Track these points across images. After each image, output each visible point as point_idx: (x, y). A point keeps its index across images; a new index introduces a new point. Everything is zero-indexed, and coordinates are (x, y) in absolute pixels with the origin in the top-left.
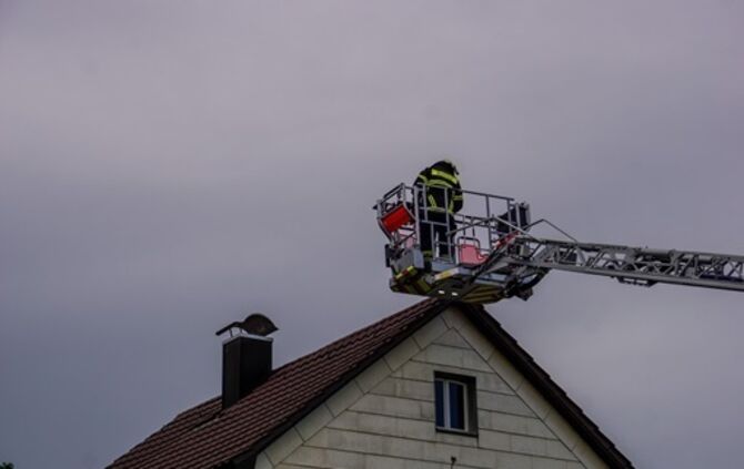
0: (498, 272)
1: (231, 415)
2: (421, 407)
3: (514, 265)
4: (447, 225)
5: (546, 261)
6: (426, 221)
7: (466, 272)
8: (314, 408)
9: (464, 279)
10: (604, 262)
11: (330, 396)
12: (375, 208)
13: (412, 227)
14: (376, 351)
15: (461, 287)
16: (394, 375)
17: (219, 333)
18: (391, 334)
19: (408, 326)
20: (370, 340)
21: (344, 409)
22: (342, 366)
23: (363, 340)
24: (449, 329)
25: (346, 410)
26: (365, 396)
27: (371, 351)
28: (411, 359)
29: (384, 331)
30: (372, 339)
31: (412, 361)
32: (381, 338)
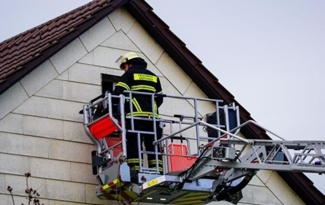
0: (205, 177)
3: (221, 169)
4: (155, 133)
5: (253, 162)
6: (133, 131)
10: (311, 157)
12: (82, 112)
14: (42, 53)
16: (60, 78)
18: (57, 36)
19: (75, 28)
20: (36, 42)
21: (9, 112)
22: (7, 68)
23: (29, 42)
24: (117, 32)
25: (11, 113)
26: (30, 99)
27: (36, 53)
28: (77, 62)
29: (50, 33)
30: (38, 40)
31: (78, 64)
32: (47, 40)
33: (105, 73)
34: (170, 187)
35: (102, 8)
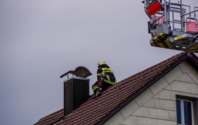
1: (69, 118)
2: (169, 113)
7: (191, 36)
8: (113, 115)
9: (190, 40)
11: (122, 108)
12: (143, 2)
13: (162, 12)
14: (146, 85)
15: (188, 44)
16: (155, 97)
17: (61, 77)
18: (153, 76)
19: (162, 72)
20: (142, 79)
21: (129, 115)
22: (128, 93)
23: (138, 79)
24: (183, 73)
25: (130, 115)
26: (140, 108)
27: (143, 85)
28: (163, 89)
29: (149, 74)
30: (143, 78)
31: (164, 90)
32: (147, 78)
33: (178, 94)
34: (189, 40)
35: (175, 61)
